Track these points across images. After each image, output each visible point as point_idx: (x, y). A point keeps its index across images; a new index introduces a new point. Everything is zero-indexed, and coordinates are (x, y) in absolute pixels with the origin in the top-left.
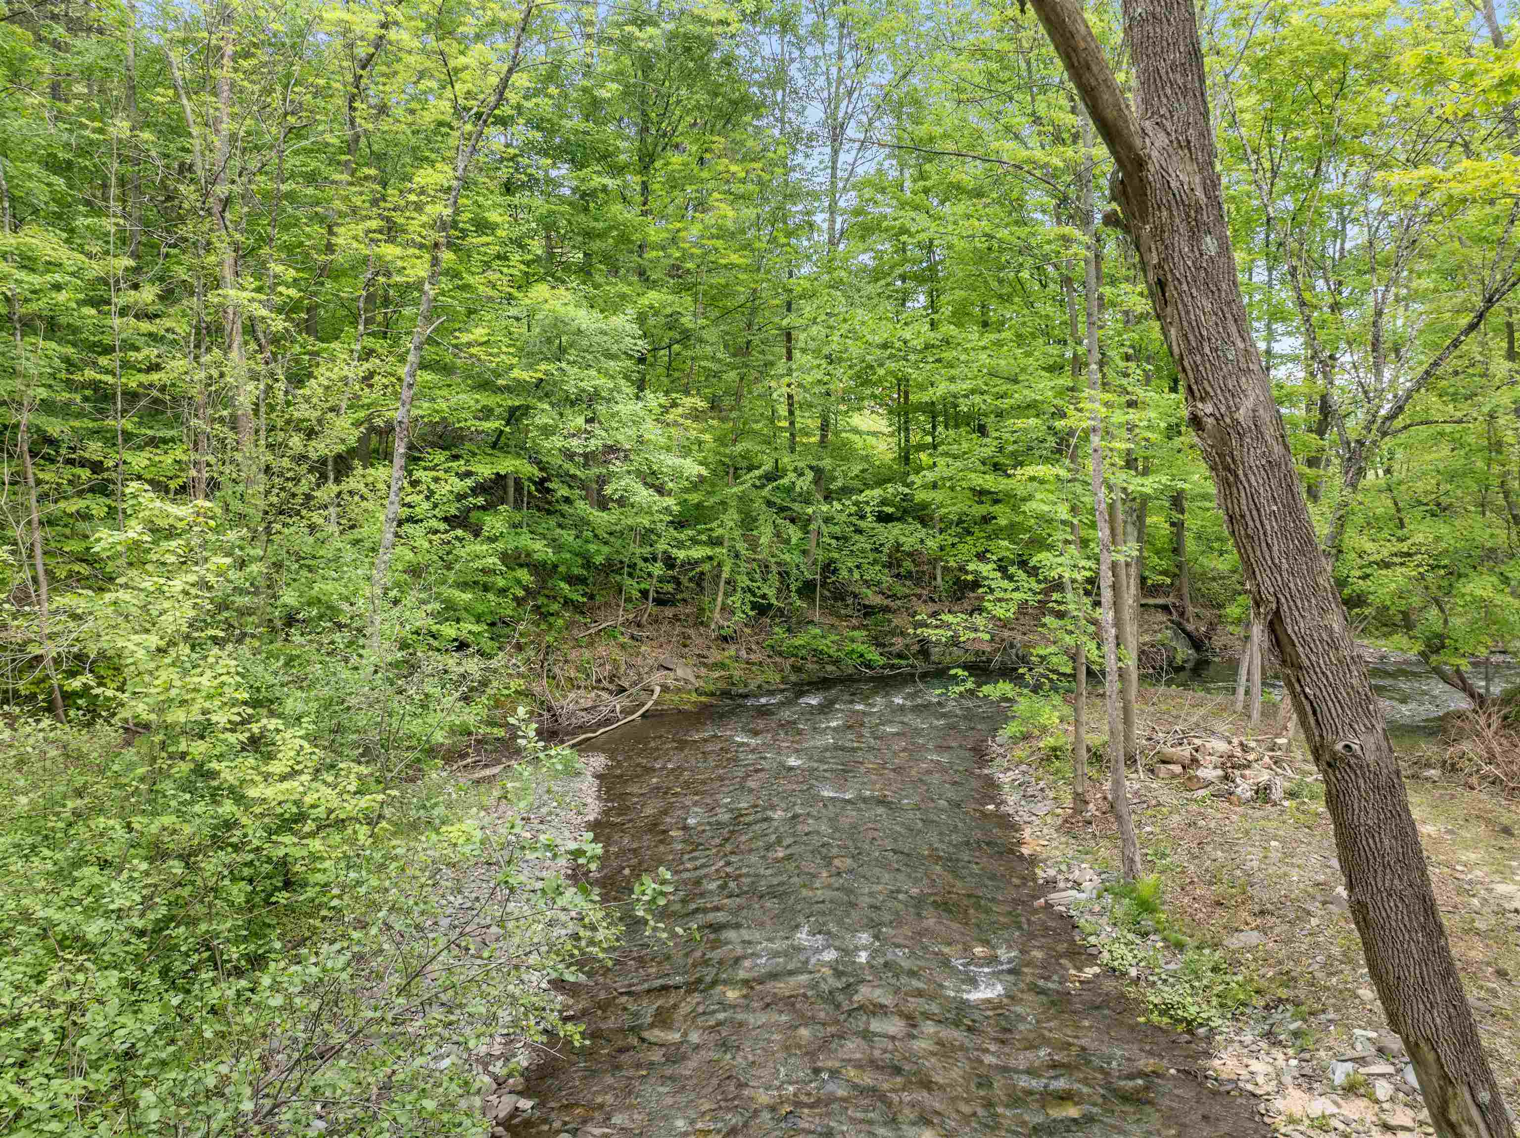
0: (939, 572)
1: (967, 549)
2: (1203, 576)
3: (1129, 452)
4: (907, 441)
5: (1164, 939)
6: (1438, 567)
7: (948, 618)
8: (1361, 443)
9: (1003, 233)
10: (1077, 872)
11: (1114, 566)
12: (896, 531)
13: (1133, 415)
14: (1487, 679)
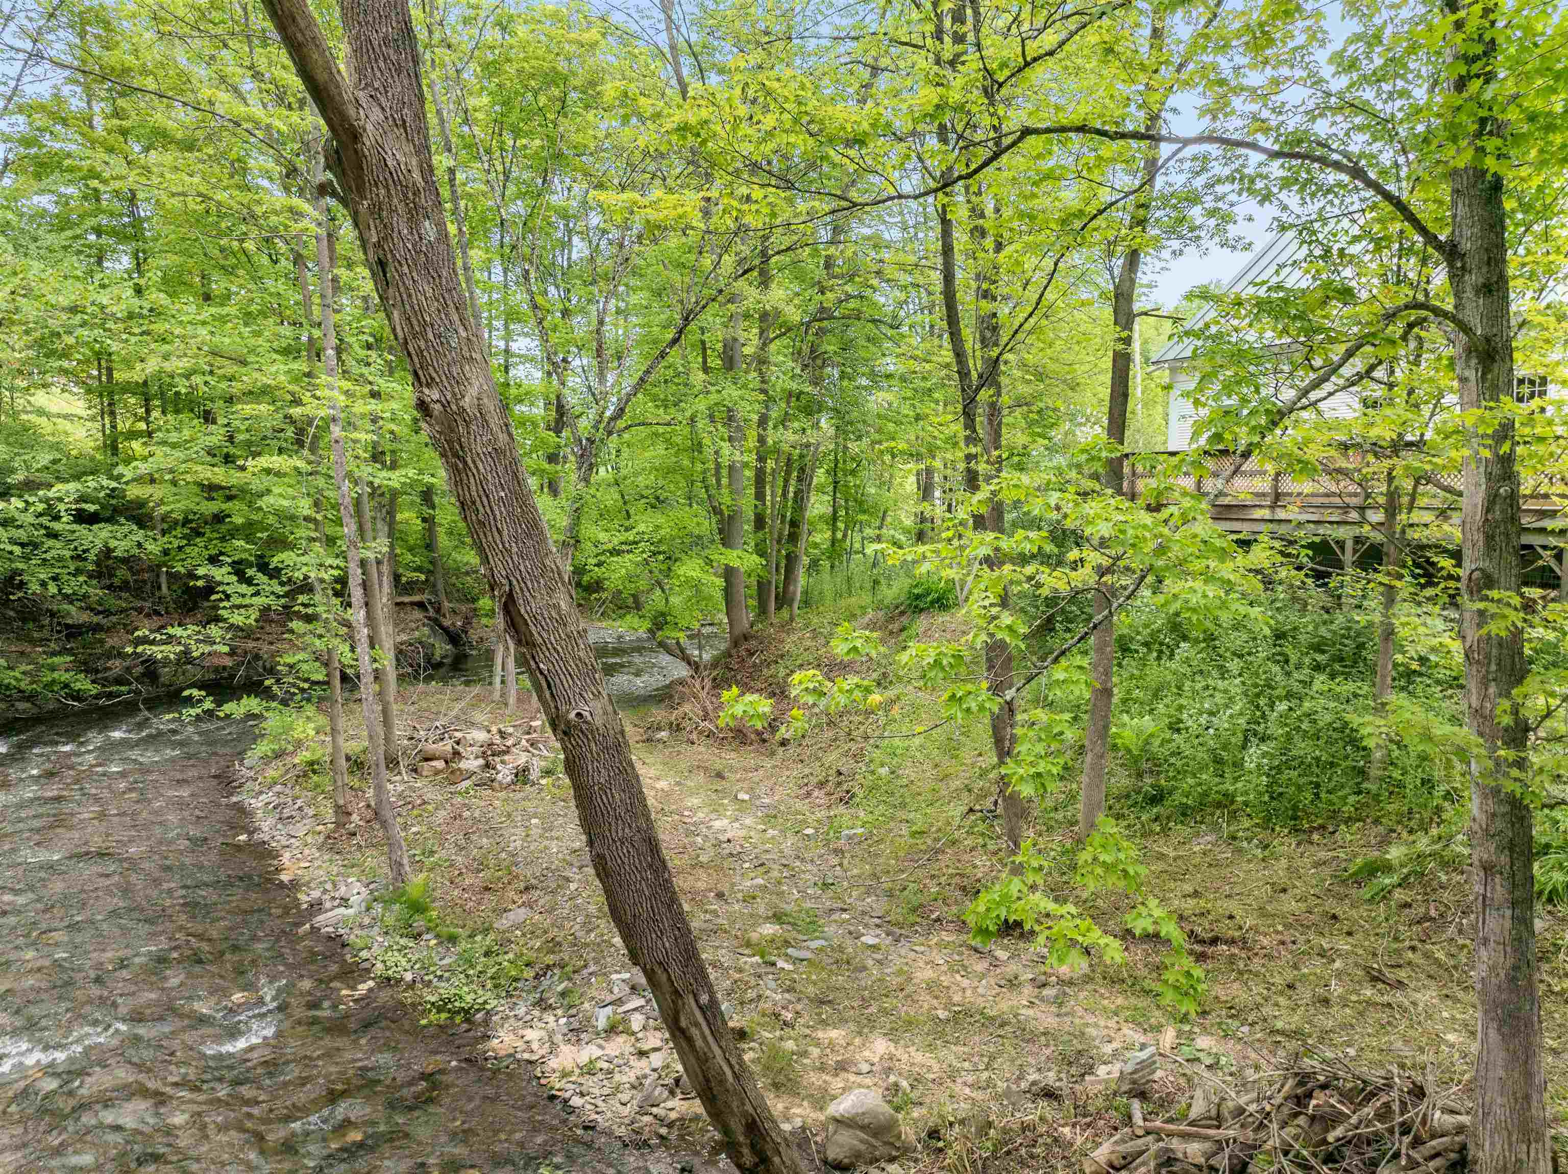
0: (163, 580)
1: (196, 551)
2: (457, 572)
3: (375, 445)
4: (114, 427)
5: (437, 936)
6: (659, 553)
7: (177, 631)
8: (591, 441)
9: (222, 196)
10: (343, 889)
11: (363, 563)
12: (104, 534)
13: (373, 406)
14: (700, 648)
